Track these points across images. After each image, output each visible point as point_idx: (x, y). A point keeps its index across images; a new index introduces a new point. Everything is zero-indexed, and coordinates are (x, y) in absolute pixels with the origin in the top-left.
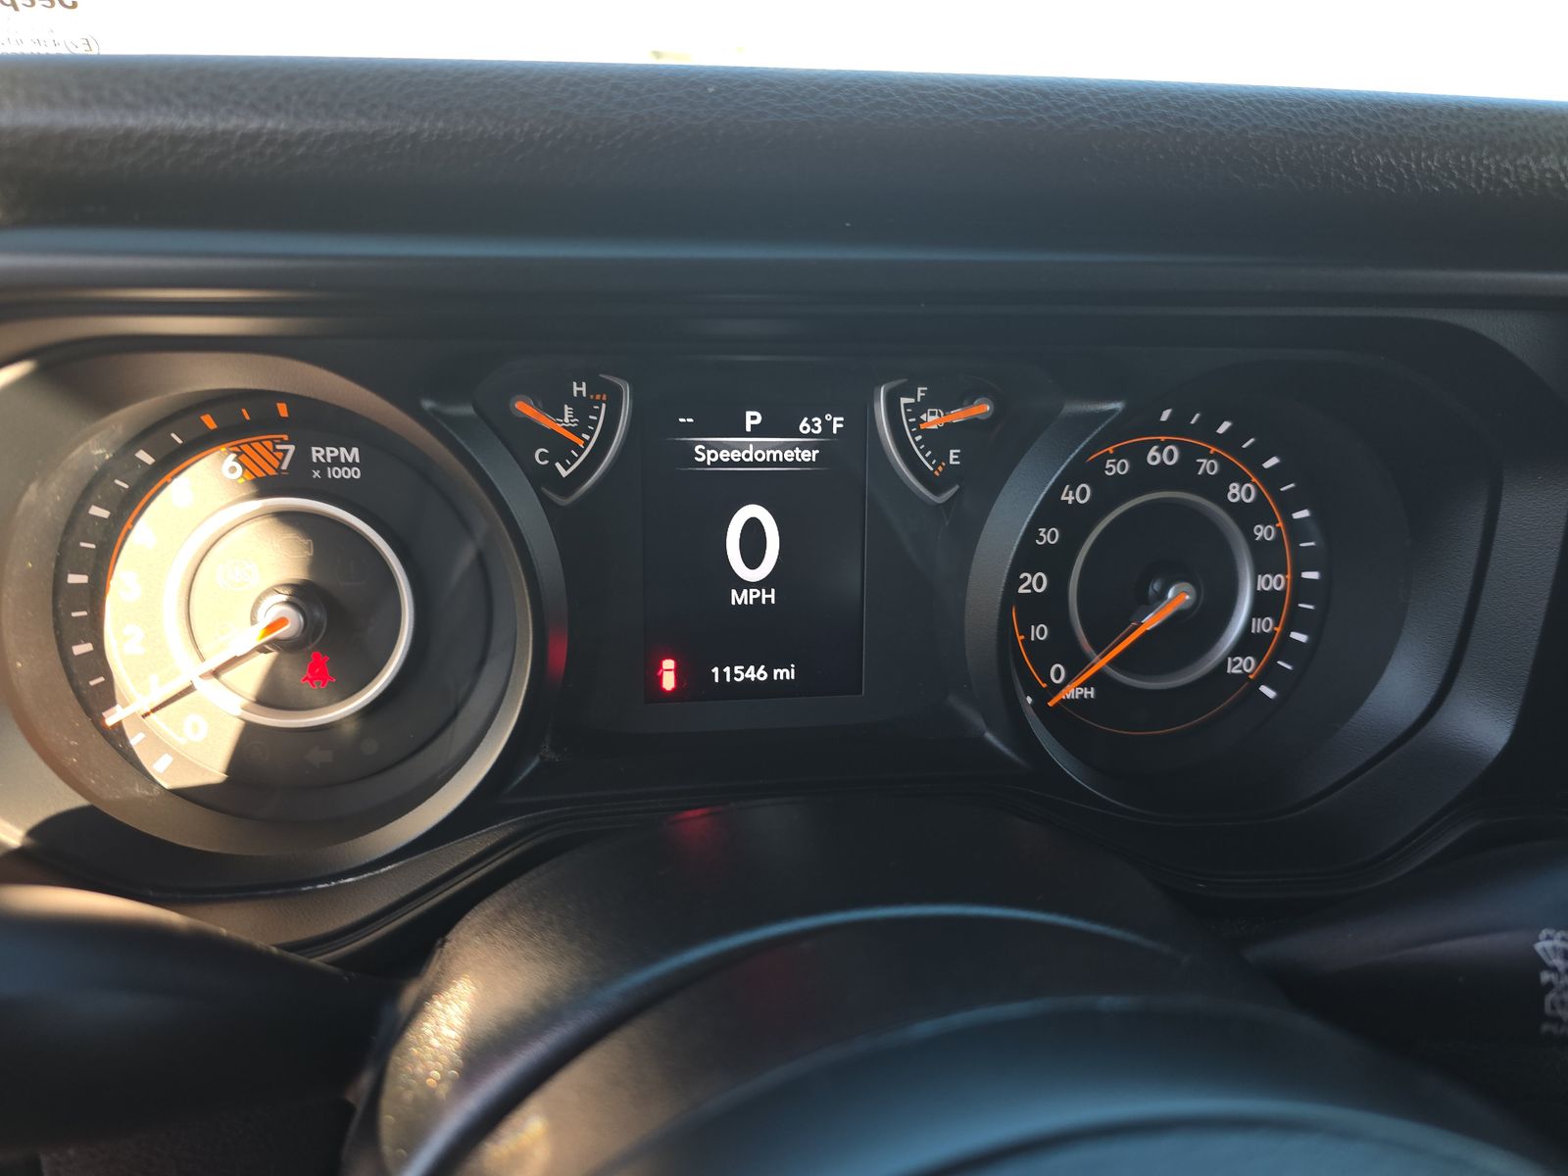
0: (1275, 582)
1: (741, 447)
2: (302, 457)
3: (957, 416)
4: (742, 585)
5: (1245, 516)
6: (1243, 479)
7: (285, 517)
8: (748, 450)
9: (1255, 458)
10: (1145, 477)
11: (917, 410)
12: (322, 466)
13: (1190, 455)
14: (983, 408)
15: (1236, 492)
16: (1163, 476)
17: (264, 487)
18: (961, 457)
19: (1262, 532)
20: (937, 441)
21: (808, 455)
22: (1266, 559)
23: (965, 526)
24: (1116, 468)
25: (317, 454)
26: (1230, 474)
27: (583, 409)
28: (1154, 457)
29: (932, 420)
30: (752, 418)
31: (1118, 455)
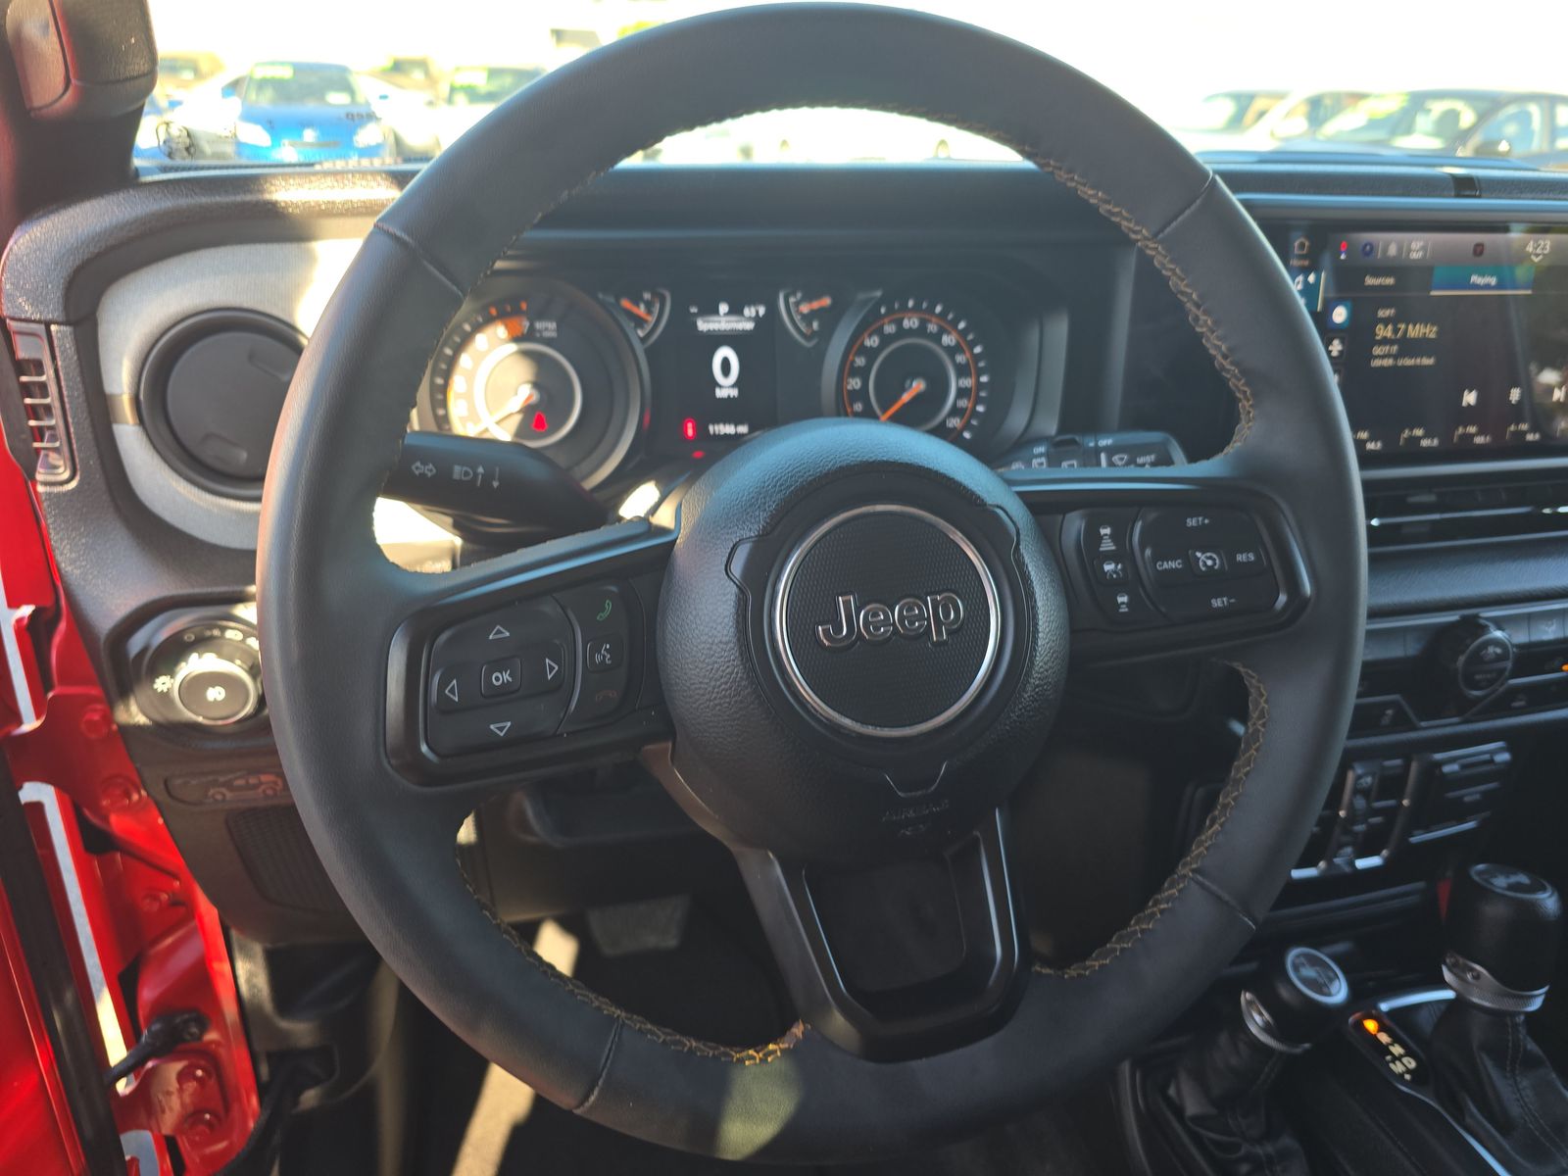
0: (967, 382)
1: (720, 322)
2: (532, 328)
3: (816, 305)
4: (720, 387)
5: (952, 351)
6: (949, 333)
7: (526, 354)
8: (721, 321)
9: (954, 323)
10: (902, 333)
11: (797, 304)
12: (540, 331)
13: (923, 323)
14: (827, 301)
15: (948, 340)
16: (911, 332)
17: (516, 339)
18: (820, 326)
19: (960, 359)
20: (808, 318)
21: (749, 326)
22: (962, 371)
23: (818, 355)
24: (890, 329)
25: (538, 325)
26: (942, 331)
27: (649, 306)
28: (906, 324)
29: (805, 308)
30: (724, 308)
31: (890, 322)
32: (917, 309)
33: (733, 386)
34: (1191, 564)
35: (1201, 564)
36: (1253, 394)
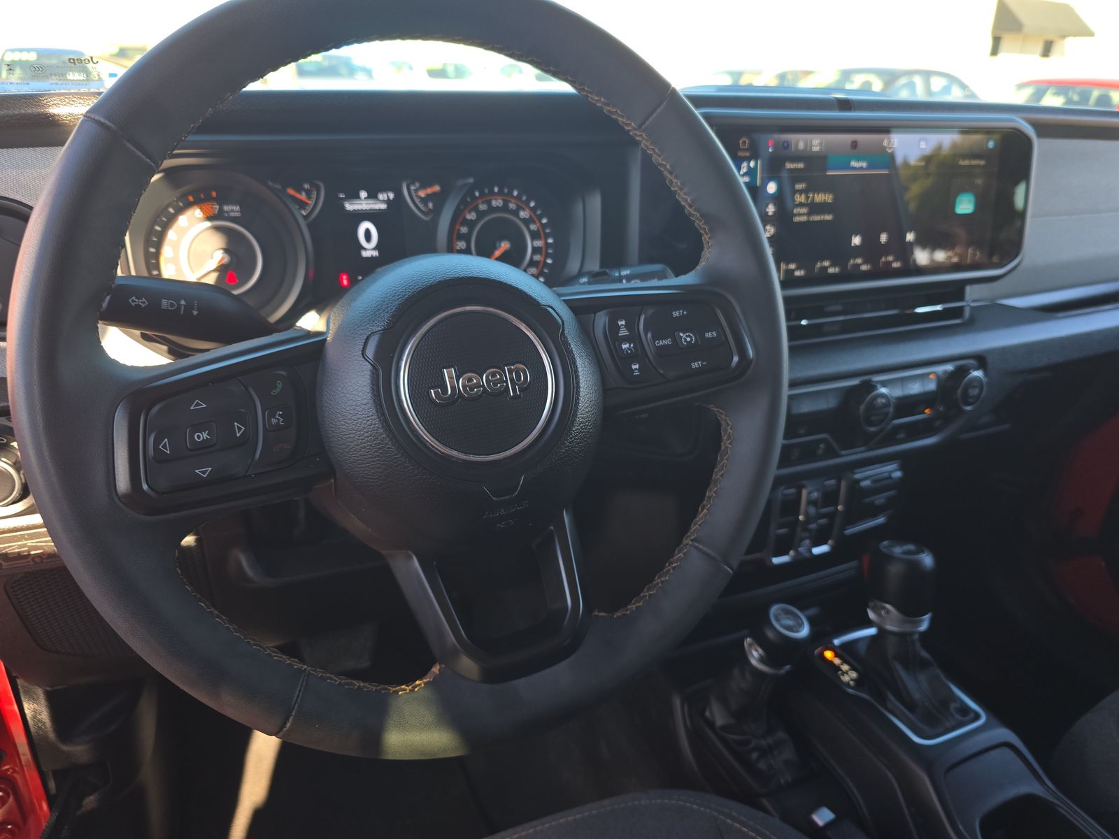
0: (539, 243)
1: (361, 204)
2: (221, 210)
3: (429, 191)
4: (365, 249)
5: (527, 222)
6: (524, 209)
7: (217, 229)
8: (364, 203)
9: (527, 203)
10: (492, 209)
11: (416, 190)
12: (227, 212)
13: (506, 203)
14: (437, 188)
15: (523, 214)
16: (497, 209)
17: (209, 218)
18: (434, 206)
19: (533, 227)
20: (425, 201)
21: (383, 206)
22: (535, 236)
23: (434, 223)
24: (483, 207)
25: (226, 208)
26: (519, 208)
27: (308, 193)
28: (494, 203)
29: (422, 194)
30: (363, 194)
31: (483, 203)
32: (501, 193)
33: (374, 249)
34: (676, 341)
35: (683, 340)
36: (711, 230)
